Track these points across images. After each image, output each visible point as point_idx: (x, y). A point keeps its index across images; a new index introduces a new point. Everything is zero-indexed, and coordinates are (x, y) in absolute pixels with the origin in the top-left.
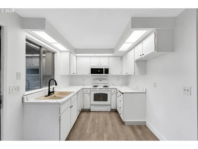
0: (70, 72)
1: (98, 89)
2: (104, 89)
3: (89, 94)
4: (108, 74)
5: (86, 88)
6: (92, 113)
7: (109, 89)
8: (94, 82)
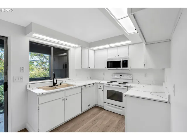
0: (81, 66)
1: (111, 86)
2: (118, 87)
3: (102, 90)
4: (127, 67)
5: (99, 83)
6: (103, 112)
7: (125, 87)
8: (113, 77)
